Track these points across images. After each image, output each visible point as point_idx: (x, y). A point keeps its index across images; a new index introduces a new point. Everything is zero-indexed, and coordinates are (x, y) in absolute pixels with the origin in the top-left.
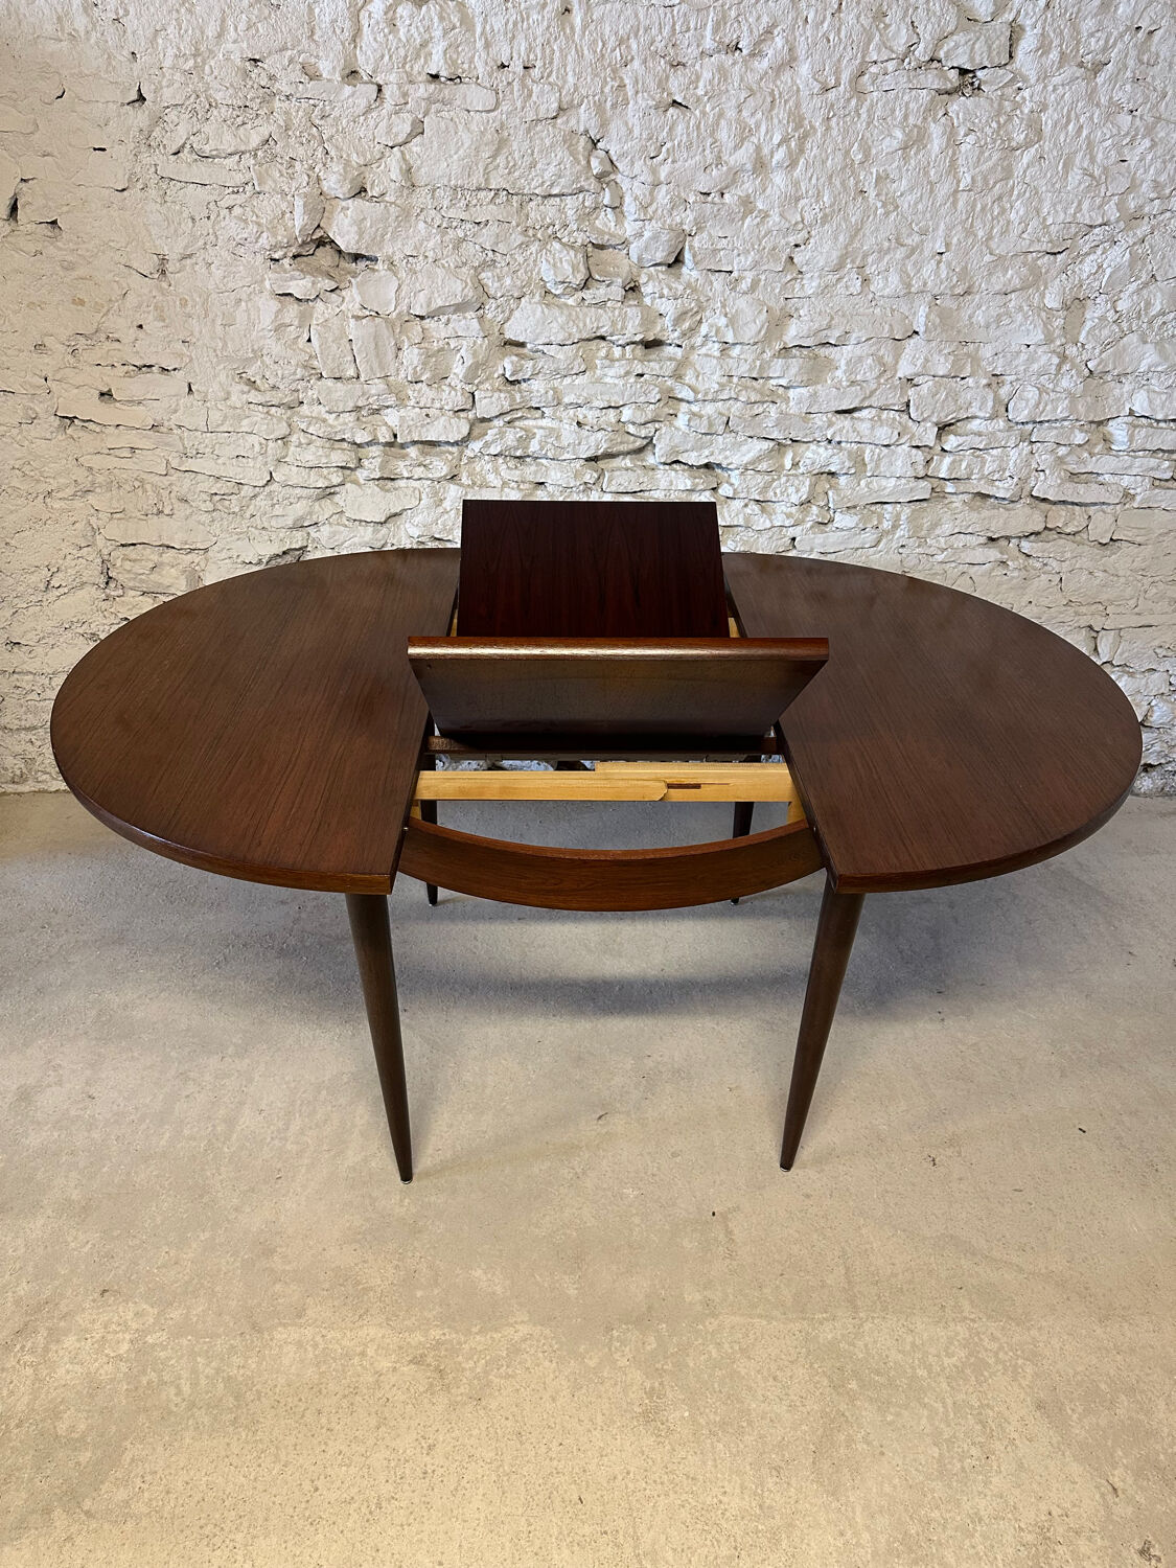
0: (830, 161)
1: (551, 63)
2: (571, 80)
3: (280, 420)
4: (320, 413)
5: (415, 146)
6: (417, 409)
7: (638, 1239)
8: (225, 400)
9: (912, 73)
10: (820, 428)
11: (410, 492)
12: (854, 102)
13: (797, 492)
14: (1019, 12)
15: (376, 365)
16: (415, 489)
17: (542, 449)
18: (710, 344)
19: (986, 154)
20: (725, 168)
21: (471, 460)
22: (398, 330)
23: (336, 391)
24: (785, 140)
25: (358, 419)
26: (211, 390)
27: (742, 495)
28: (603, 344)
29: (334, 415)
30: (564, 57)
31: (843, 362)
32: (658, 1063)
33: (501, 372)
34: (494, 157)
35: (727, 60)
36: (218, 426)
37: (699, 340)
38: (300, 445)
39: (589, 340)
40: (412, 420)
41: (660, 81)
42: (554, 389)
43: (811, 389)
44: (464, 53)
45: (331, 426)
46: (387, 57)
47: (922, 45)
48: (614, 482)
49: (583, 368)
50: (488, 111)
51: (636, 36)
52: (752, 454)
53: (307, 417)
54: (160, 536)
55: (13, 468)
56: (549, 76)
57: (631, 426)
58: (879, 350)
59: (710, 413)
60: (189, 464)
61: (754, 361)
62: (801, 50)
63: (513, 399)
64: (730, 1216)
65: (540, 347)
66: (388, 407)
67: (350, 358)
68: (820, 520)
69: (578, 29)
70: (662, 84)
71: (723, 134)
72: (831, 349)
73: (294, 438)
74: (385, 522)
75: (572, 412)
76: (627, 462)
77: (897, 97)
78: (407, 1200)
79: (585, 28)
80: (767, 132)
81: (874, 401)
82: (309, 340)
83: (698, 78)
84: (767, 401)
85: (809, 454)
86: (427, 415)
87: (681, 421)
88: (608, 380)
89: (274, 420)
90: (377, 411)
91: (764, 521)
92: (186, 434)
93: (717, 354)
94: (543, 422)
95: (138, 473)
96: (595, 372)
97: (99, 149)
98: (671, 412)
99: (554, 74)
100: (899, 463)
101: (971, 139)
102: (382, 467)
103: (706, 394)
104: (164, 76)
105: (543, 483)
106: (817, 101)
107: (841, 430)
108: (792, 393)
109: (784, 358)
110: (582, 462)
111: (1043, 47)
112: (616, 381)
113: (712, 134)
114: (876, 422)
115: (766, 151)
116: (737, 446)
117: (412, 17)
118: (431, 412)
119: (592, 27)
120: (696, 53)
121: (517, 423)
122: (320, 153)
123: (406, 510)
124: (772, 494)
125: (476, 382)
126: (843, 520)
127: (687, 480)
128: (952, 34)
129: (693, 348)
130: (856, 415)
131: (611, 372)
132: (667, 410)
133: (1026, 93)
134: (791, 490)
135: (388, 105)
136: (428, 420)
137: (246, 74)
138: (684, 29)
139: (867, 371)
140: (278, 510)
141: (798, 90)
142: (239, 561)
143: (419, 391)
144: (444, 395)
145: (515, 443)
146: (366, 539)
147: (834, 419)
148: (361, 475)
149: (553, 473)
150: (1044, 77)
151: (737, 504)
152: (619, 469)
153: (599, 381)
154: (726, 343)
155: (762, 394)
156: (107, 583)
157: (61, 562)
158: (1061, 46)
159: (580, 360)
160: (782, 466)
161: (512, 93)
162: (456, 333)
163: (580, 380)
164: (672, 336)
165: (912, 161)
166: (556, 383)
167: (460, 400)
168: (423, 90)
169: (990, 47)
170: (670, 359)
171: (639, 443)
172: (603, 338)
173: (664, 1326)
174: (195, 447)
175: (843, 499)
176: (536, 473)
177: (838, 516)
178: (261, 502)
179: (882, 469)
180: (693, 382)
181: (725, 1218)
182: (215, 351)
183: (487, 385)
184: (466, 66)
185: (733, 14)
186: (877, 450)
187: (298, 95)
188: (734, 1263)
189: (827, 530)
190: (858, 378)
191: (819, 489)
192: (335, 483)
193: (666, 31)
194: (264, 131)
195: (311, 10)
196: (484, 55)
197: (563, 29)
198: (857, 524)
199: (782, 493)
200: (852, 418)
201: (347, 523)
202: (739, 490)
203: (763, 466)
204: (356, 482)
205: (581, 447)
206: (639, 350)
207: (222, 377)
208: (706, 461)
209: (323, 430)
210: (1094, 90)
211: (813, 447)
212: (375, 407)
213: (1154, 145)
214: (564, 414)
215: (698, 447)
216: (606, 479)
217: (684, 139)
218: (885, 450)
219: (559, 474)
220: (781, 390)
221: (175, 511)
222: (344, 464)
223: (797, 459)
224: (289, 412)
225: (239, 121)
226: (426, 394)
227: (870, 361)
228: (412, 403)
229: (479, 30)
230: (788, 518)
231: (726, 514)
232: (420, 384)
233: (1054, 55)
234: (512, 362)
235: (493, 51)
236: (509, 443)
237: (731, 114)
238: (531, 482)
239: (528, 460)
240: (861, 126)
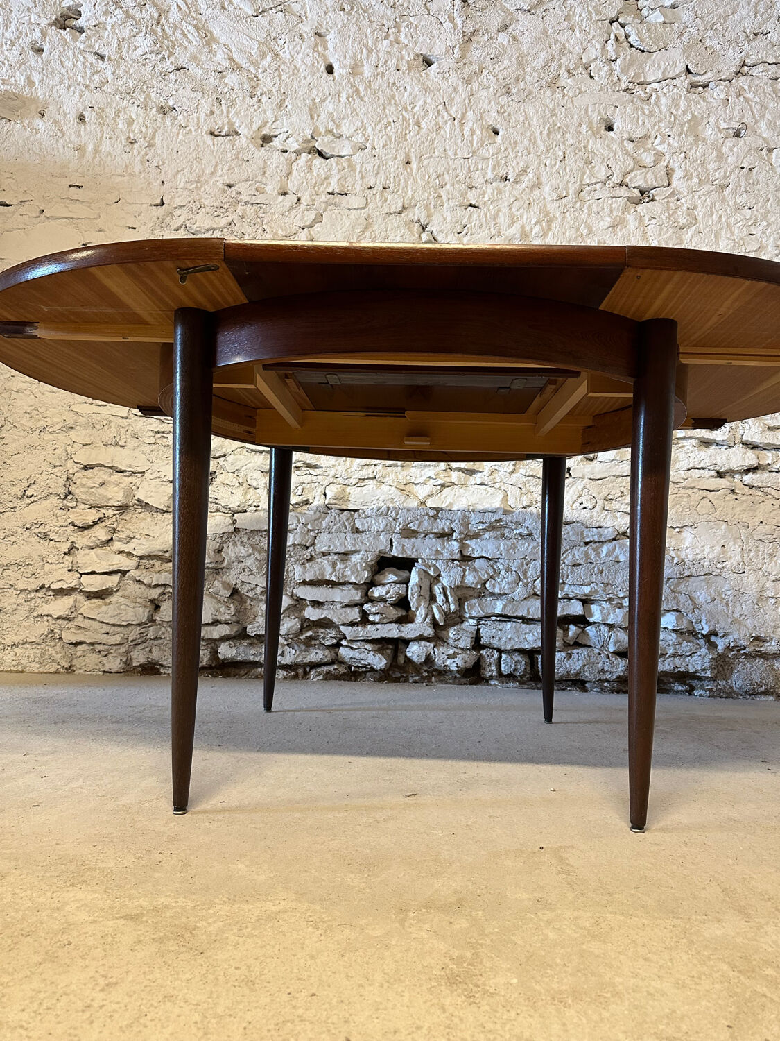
0: (567, 234)
1: (399, 185)
2: (410, 193)
5: (317, 228)
9: (611, 189)
12: (578, 204)
14: (669, 162)
19: (665, 230)
20: (503, 237)
24: (539, 222)
30: (406, 182)
34: (363, 232)
35: (503, 184)
41: (462, 194)
44: (349, 182)
46: (305, 183)
47: (615, 175)
50: (362, 208)
51: (448, 173)
54: (112, 461)
55: (26, 412)
56: (397, 192)
62: (544, 179)
69: (414, 170)
70: (464, 195)
71: (501, 220)
77: (604, 201)
79: (418, 169)
80: (527, 219)
83: (484, 193)
95: (108, 416)
97: (132, 228)
99: (400, 191)
101: (653, 221)
104: (177, 192)
106: (557, 204)
111: (687, 176)
113: (495, 219)
115: (528, 228)
117: (321, 164)
119: (423, 169)
120: (483, 181)
122: (260, 230)
128: (632, 171)
133: (683, 201)
135: (303, 207)
137: (225, 192)
138: (475, 169)
141: (544, 198)
150: (692, 191)
156: (66, 496)
157: (37, 476)
158: (698, 175)
161: (375, 199)
165: (619, 234)
168: (324, 197)
169: (656, 177)
184: (350, 188)
185: (503, 162)
187: (252, 202)
193: (465, 171)
194: (230, 219)
195: (265, 162)
196: (360, 182)
197: (406, 169)
198: (616, 458)
210: (724, 198)
213: (769, 225)
217: (478, 222)
221: (128, 444)
225: (216, 214)
229: (358, 170)
233: (695, 180)
235: (366, 181)
237: (505, 210)
240: (584, 216)
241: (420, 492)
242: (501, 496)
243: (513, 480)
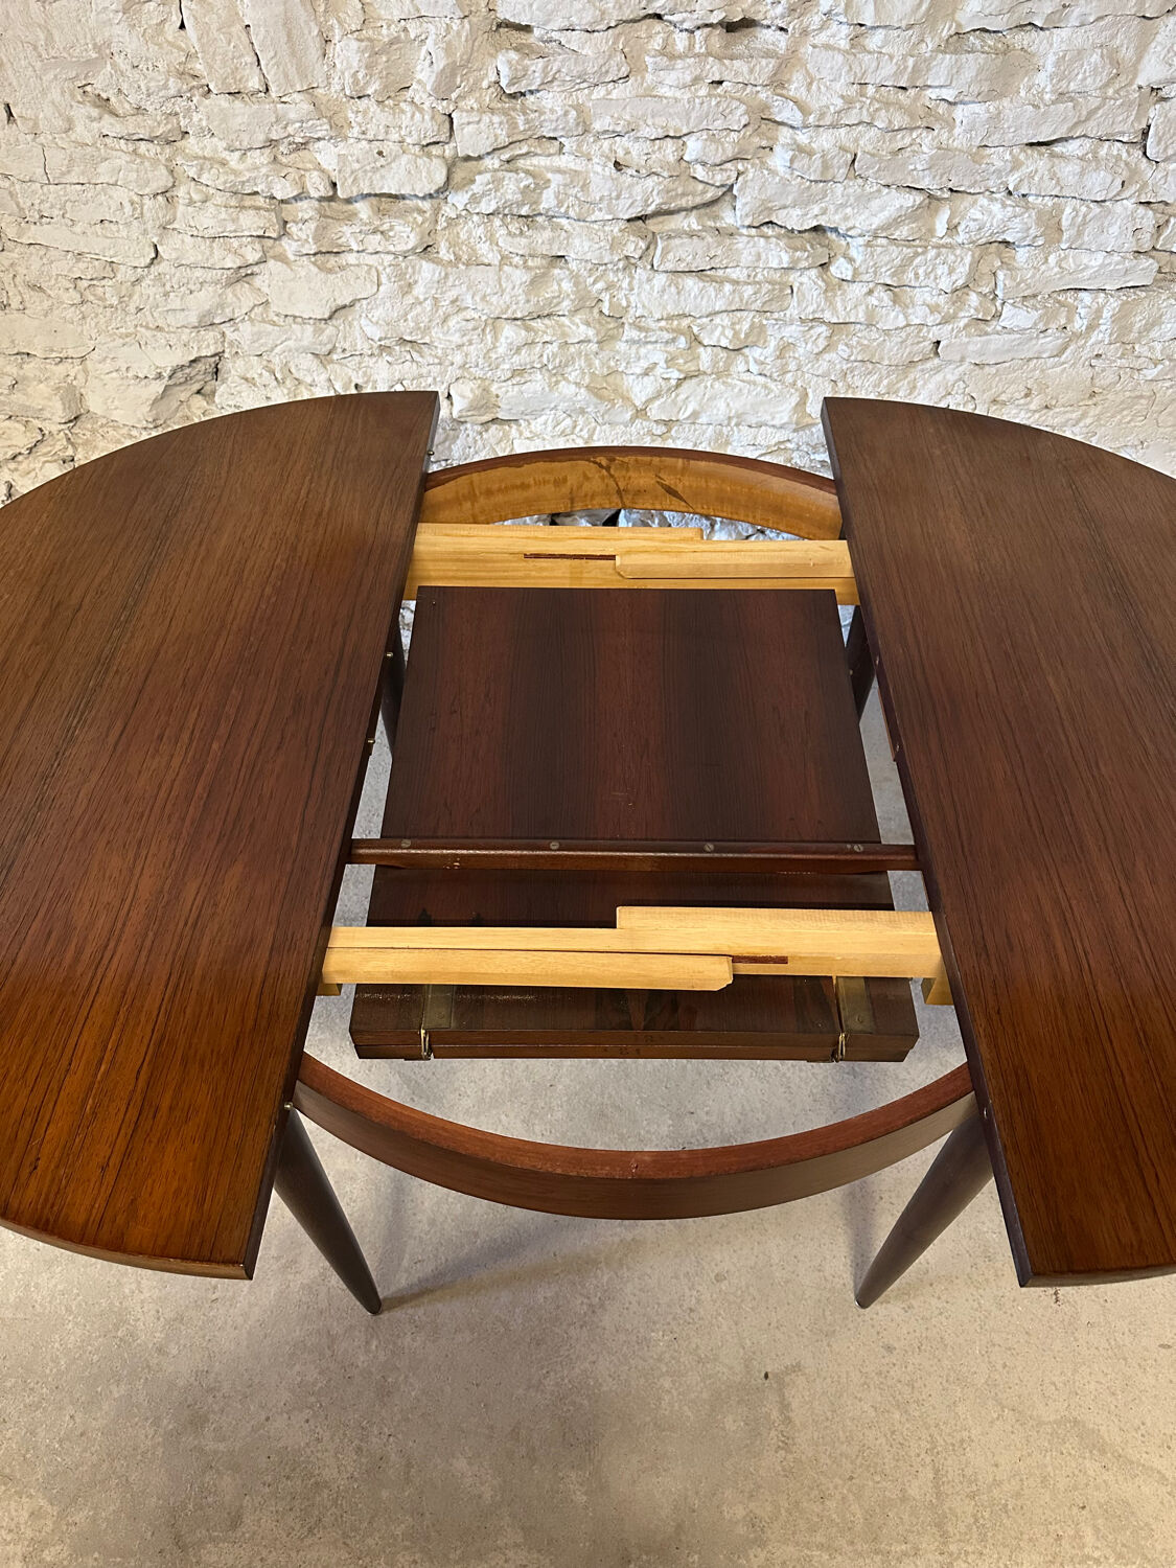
3: (155, 162)
4: (215, 150)
6: (364, 142)
7: (667, 1413)
8: (67, 131)
10: (998, 172)
11: (362, 272)
13: (950, 274)
15: (292, 71)
16: (370, 267)
17: (560, 204)
18: (834, 26)
21: (452, 222)
22: (322, 9)
23: (234, 115)
25: (275, 158)
26: (41, 115)
27: (866, 277)
28: (658, 26)
29: (237, 154)
31: (1051, 59)
32: (704, 1125)
33: (493, 77)
36: (63, 174)
37: (816, 20)
38: (191, 203)
39: (634, 21)
40: (358, 161)
42: (578, 108)
43: (992, 106)
45: (235, 172)
48: (670, 256)
49: (624, 71)
52: (886, 213)
53: (196, 158)
54: (13, 342)
57: (699, 167)
58: (1113, 37)
59: (826, 146)
60: (34, 233)
61: (904, 58)
63: (513, 125)
64: (787, 1379)
65: (555, 35)
66: (319, 139)
67: (251, 59)
68: (980, 317)
72: (1034, 34)
73: (181, 192)
74: (330, 318)
75: (606, 144)
76: (692, 222)
78: (375, 1343)
81: (1092, 128)
82: (182, 26)
84: (919, 127)
85: (975, 213)
86: (380, 153)
87: (779, 160)
88: (663, 91)
89: (147, 164)
90: (304, 145)
91: (897, 317)
92: (17, 187)
93: (844, 44)
94: (564, 161)
96: (643, 78)
98: (764, 143)
100: (1114, 230)
102: (318, 236)
103: (822, 115)
105: (563, 257)
107: (1031, 176)
108: (959, 113)
109: (955, 52)
110: (623, 225)
112: (678, 94)
114: (1090, 161)
116: (863, 200)
118: (389, 147)
121: (521, 163)
123: (359, 300)
124: (911, 275)
125: (454, 96)
126: (1016, 317)
127: (783, 254)
129: (805, 32)
130: (1058, 148)
131: (671, 78)
132: (756, 141)
134: (942, 270)
136: (382, 161)
139: (1088, 76)
140: (175, 302)
142: (130, 375)
143: (365, 113)
144: (405, 120)
145: (519, 197)
146: (305, 343)
147: (1022, 157)
148: (289, 247)
149: (577, 242)
151: (857, 290)
152: (679, 234)
153: (649, 94)
154: (861, 25)
155: (912, 117)
159: (619, 57)
160: (931, 231)
162: (418, 10)
163: (619, 91)
164: (771, 14)
166: (581, 97)
167: (429, 128)
170: (768, 54)
171: (710, 194)
172: (659, 17)
173: (696, 1557)
174: (36, 207)
175: (1019, 284)
176: (551, 241)
177: (1007, 311)
178: (148, 289)
179: (1086, 239)
180: (802, 94)
181: (782, 1385)
182: (35, 48)
183: (471, 102)
186: (1084, 209)
188: (790, 1457)
189: (989, 330)
190: (1072, 86)
191: (984, 268)
192: (251, 262)
198: (1035, 324)
199: (927, 275)
200: (1053, 155)
201: (275, 319)
202: (862, 269)
203: (903, 232)
204: (282, 258)
205: (621, 202)
206: (717, 38)
207: (55, 94)
208: (815, 224)
209: (222, 179)
211: (983, 201)
212: (299, 140)
214: (595, 147)
215: (804, 201)
216: (658, 252)
218: (1096, 209)
219: (586, 245)
220: (942, 108)
221: (27, 305)
222: (262, 234)
223: (956, 221)
224: (168, 150)
226: (377, 118)
227: (1095, 58)
228: (356, 132)
230: (932, 312)
231: (839, 305)
232: (365, 100)
234: (509, 62)
236: (509, 197)
238: (544, 256)
239: (540, 219)
241: (636, 389)
242: (795, 400)
243: (823, 366)
